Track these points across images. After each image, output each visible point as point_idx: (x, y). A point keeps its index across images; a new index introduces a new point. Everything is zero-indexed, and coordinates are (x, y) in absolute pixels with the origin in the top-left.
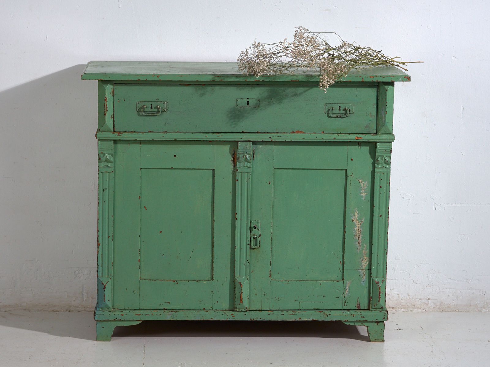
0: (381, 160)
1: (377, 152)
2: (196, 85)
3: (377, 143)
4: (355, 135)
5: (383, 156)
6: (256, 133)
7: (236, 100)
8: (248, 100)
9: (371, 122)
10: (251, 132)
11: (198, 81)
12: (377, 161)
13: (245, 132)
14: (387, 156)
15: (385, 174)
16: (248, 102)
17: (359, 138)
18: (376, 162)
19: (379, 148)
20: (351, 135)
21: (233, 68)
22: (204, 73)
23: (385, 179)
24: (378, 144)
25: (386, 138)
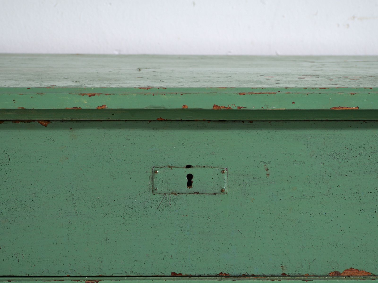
2: (20, 123)
6: (216, 276)
7: (150, 171)
8: (189, 171)
10: (201, 274)
11: (23, 110)
13: (180, 275)
16: (190, 177)
21: (140, 70)
22: (46, 84)
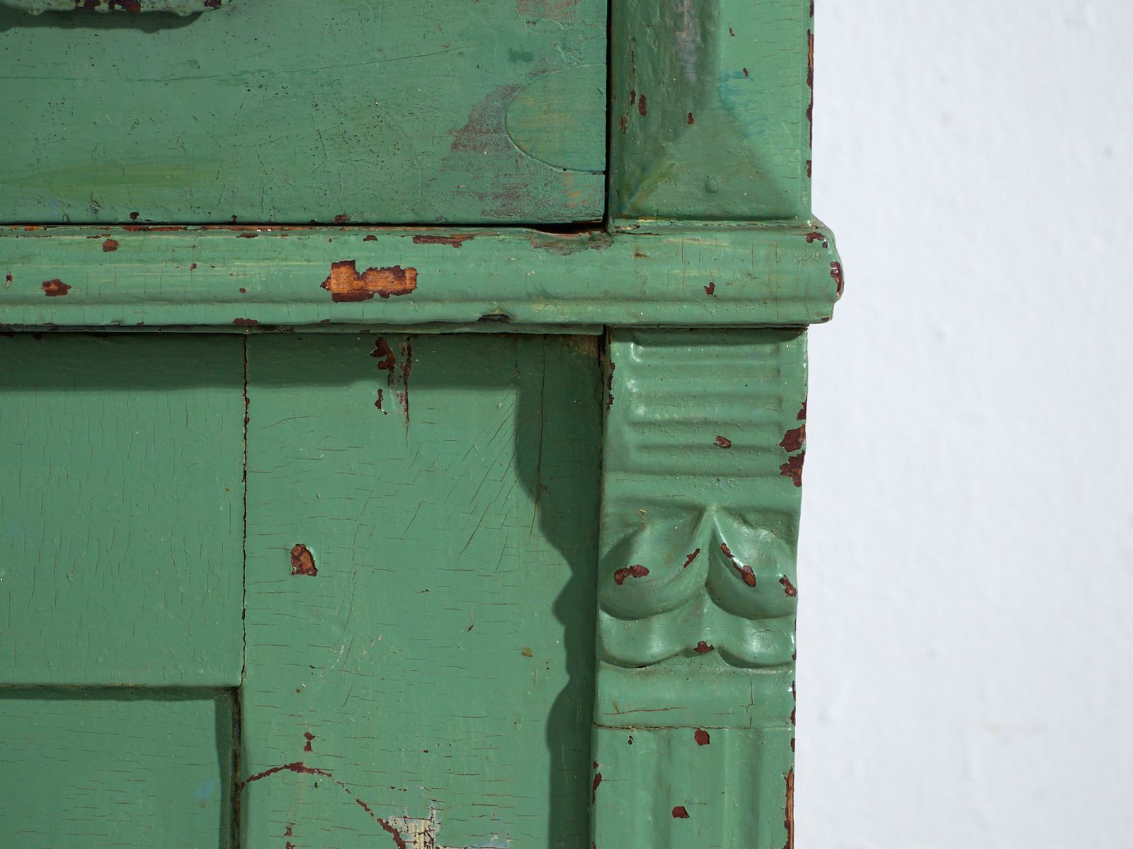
0: (669, 561)
1: (609, 460)
3: (616, 348)
4: (318, 239)
5: (697, 512)
9: (524, 69)
12: (622, 574)
14: (741, 514)
15: (729, 743)
17: (378, 283)
18: (608, 590)
19: (641, 411)
20: (263, 239)
23: (731, 802)
24: (625, 354)
25: (723, 276)
